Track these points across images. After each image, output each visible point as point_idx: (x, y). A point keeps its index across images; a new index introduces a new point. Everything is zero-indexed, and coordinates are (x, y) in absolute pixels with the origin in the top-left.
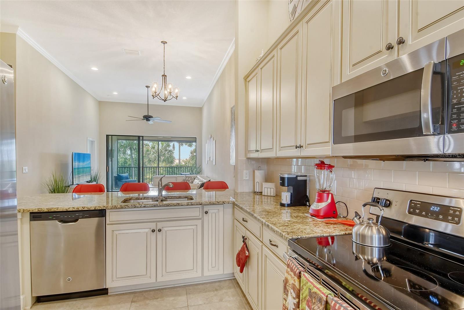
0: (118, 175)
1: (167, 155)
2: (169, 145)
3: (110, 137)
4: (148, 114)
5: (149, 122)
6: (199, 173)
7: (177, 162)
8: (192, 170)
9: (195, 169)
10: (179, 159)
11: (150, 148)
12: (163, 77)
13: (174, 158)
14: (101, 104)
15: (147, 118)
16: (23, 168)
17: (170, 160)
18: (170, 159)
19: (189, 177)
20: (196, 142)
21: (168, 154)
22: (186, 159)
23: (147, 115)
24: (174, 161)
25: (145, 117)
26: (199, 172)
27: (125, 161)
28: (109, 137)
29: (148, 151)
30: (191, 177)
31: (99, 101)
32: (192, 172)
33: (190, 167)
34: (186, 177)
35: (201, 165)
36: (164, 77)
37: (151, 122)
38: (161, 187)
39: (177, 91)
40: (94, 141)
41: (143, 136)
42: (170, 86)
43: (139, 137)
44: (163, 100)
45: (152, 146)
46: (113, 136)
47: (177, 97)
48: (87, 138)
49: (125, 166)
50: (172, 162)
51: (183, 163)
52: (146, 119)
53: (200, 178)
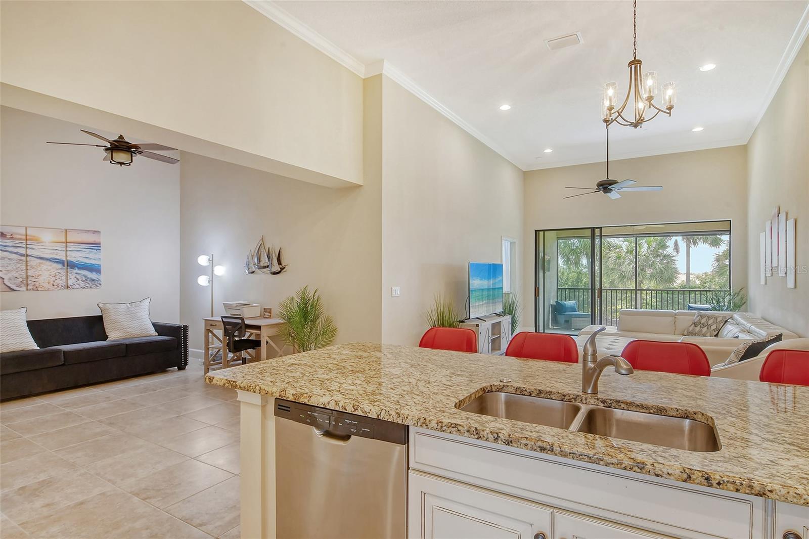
0: (557, 302)
1: (659, 266)
2: (663, 245)
3: (541, 233)
4: (608, 178)
5: (608, 194)
6: (739, 307)
7: (681, 280)
8: (719, 300)
9: (727, 298)
10: (688, 274)
11: (624, 253)
12: (631, 68)
13: (676, 271)
14: (527, 176)
15: (605, 186)
16: (392, 288)
17: (666, 275)
18: (668, 274)
19: (709, 318)
20: (730, 234)
21: (662, 264)
22: (706, 273)
23: (606, 179)
24: (676, 278)
25: (601, 185)
26: (740, 303)
27: (578, 277)
28: (539, 233)
29: (619, 258)
30: (716, 318)
31: (525, 172)
32: (718, 302)
33: (714, 293)
34: (702, 317)
35: (744, 288)
36: (633, 66)
37: (614, 195)
38: (592, 366)
39: (670, 92)
40: (515, 242)
41: (601, 228)
42: (649, 82)
43: (593, 230)
44: (632, 123)
45: (628, 250)
46: (546, 232)
47: (670, 108)
48: (501, 237)
49: (578, 286)
50: (671, 279)
51: (698, 282)
52: (604, 189)
53: (743, 321)
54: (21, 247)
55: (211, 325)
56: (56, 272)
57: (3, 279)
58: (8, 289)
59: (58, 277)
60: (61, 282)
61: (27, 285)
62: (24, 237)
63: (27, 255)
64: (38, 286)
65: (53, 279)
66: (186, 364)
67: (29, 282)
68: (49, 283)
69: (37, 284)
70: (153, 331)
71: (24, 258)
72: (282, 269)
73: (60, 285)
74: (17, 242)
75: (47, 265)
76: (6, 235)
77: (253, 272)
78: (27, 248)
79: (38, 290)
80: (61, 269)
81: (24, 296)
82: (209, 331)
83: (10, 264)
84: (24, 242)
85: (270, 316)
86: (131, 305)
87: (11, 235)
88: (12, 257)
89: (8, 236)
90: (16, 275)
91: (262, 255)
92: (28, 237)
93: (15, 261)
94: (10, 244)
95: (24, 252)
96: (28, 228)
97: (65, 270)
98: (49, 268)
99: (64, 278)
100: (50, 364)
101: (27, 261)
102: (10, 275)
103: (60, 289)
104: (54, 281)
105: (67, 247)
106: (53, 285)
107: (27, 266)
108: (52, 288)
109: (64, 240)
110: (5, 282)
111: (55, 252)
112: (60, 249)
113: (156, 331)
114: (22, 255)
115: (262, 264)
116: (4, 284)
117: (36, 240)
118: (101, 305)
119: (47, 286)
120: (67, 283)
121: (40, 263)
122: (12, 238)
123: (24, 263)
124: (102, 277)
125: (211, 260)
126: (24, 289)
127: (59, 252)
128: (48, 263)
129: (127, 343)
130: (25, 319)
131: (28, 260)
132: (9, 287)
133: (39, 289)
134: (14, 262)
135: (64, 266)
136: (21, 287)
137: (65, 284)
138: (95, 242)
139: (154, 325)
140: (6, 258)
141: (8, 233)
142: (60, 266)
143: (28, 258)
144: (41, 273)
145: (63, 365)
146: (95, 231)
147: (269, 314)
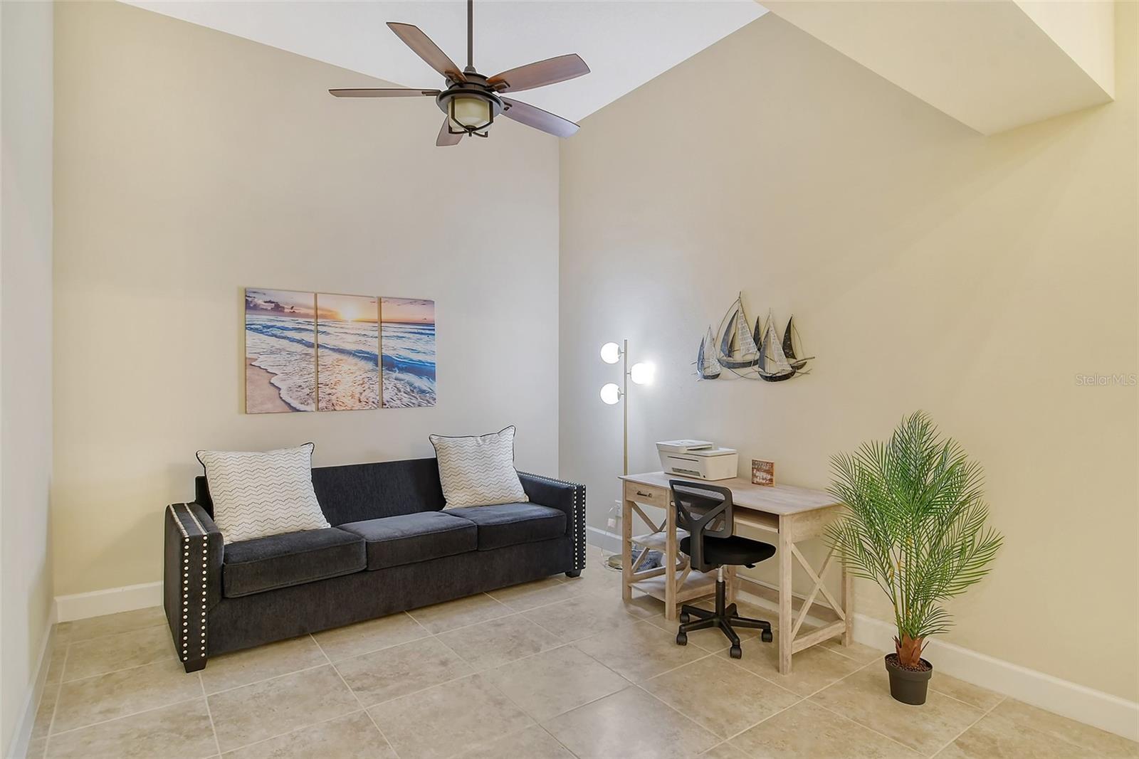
54: (308, 330)
55: (639, 494)
56: (364, 376)
57: (280, 389)
58: (287, 408)
59: (367, 386)
60: (372, 395)
61: (318, 401)
62: (312, 312)
63: (318, 346)
64: (334, 402)
65: (360, 389)
66: (582, 566)
67: (321, 395)
68: (352, 396)
69: (334, 398)
70: (520, 494)
71: (312, 351)
72: (796, 368)
73: (371, 400)
74: (301, 320)
75: (350, 364)
76: (284, 308)
77: (716, 376)
78: (318, 332)
79: (335, 410)
80: (373, 370)
81: (312, 421)
82: (632, 504)
83: (290, 362)
84: (313, 320)
85: (771, 480)
86: (484, 441)
87: (292, 308)
88: (293, 349)
89: (286, 310)
90: (300, 382)
91: (738, 337)
92: (319, 312)
93: (298, 357)
94: (290, 325)
95: (312, 340)
96: (318, 295)
97: (379, 374)
98: (354, 368)
99: (376, 387)
100: (342, 571)
101: (318, 357)
102: (290, 383)
103: (370, 408)
104: (361, 394)
105: (381, 330)
106: (360, 402)
107: (318, 365)
108: (357, 405)
109: (376, 317)
110: (281, 396)
111: (363, 339)
112: (371, 333)
113: (525, 493)
114: (310, 345)
115: (738, 357)
116: (281, 398)
117: (331, 316)
118: (435, 439)
119: (349, 402)
120: (382, 398)
121: (338, 360)
122: (293, 314)
123: (313, 360)
124: (437, 386)
125: (623, 352)
126: (313, 407)
127: (369, 339)
128: (351, 360)
129: (480, 524)
130: (309, 466)
131: (319, 354)
132: (289, 404)
133: (337, 408)
134: (296, 358)
135: (377, 365)
136: (308, 404)
137: (378, 398)
138: (425, 322)
139: (523, 480)
140: (284, 350)
141: (287, 304)
142: (370, 365)
143: (320, 350)
144: (339, 377)
145: (365, 571)
146: (425, 301)
147: (769, 477)
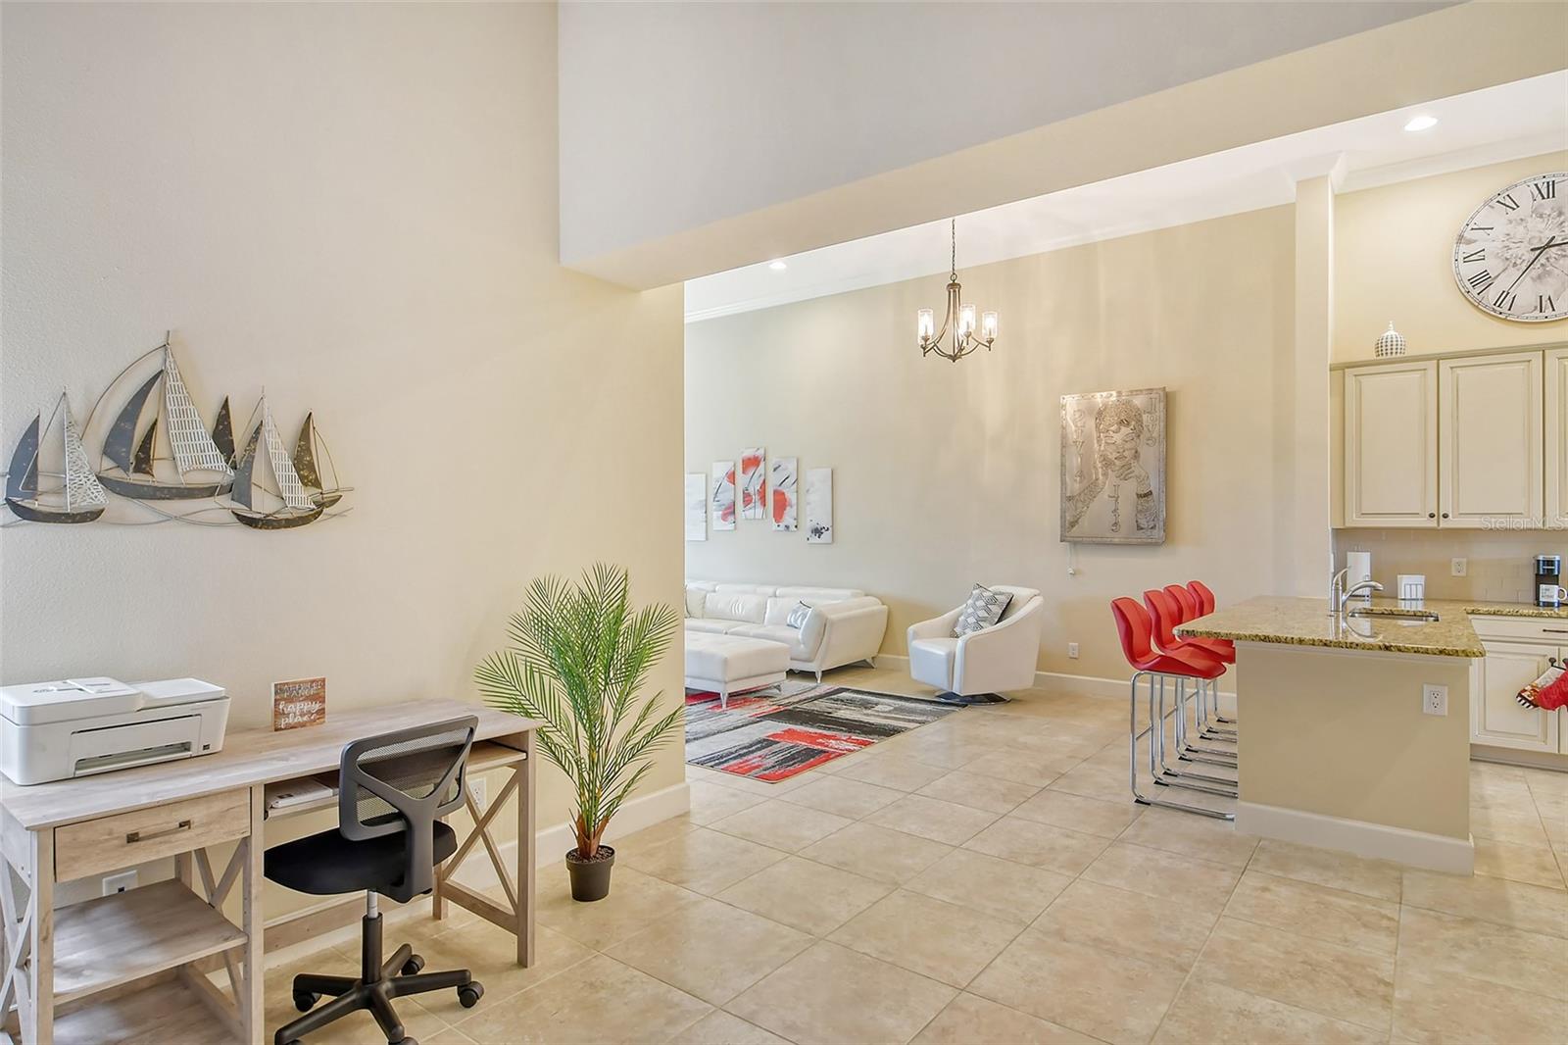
72: (321, 505)
77: (92, 516)
85: (320, 711)
115: (168, 475)
147: (316, 706)
